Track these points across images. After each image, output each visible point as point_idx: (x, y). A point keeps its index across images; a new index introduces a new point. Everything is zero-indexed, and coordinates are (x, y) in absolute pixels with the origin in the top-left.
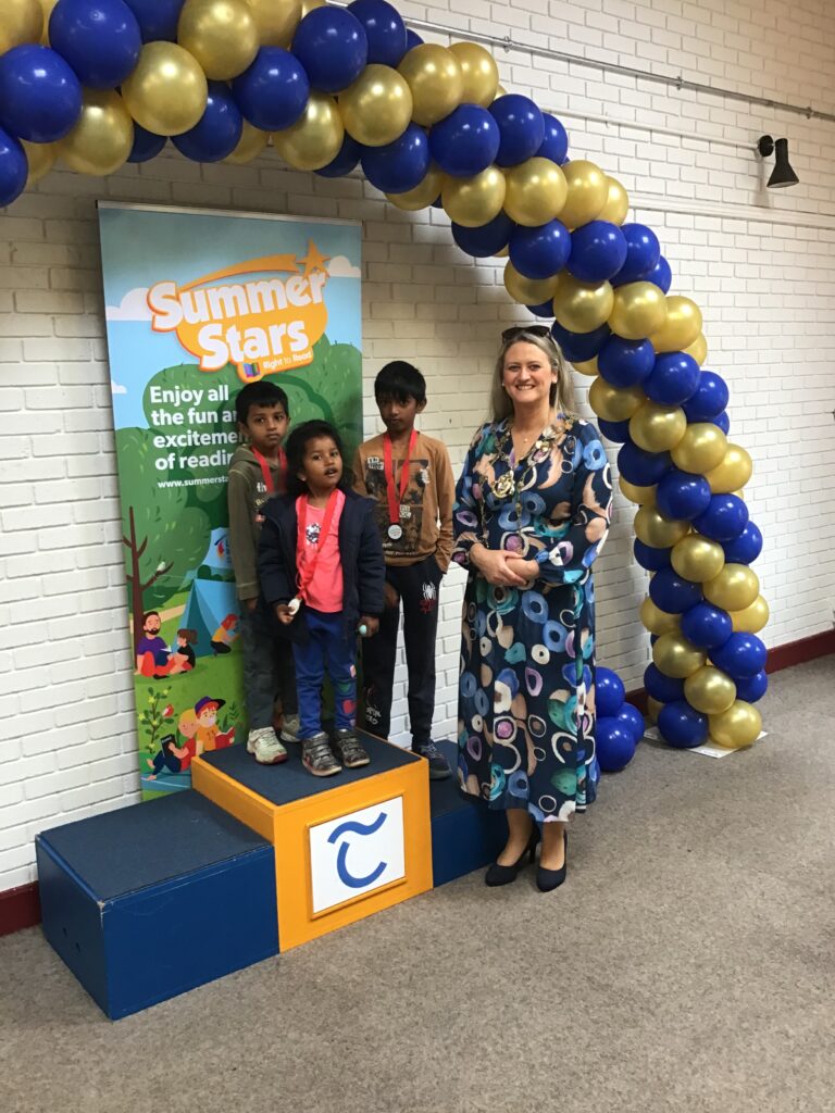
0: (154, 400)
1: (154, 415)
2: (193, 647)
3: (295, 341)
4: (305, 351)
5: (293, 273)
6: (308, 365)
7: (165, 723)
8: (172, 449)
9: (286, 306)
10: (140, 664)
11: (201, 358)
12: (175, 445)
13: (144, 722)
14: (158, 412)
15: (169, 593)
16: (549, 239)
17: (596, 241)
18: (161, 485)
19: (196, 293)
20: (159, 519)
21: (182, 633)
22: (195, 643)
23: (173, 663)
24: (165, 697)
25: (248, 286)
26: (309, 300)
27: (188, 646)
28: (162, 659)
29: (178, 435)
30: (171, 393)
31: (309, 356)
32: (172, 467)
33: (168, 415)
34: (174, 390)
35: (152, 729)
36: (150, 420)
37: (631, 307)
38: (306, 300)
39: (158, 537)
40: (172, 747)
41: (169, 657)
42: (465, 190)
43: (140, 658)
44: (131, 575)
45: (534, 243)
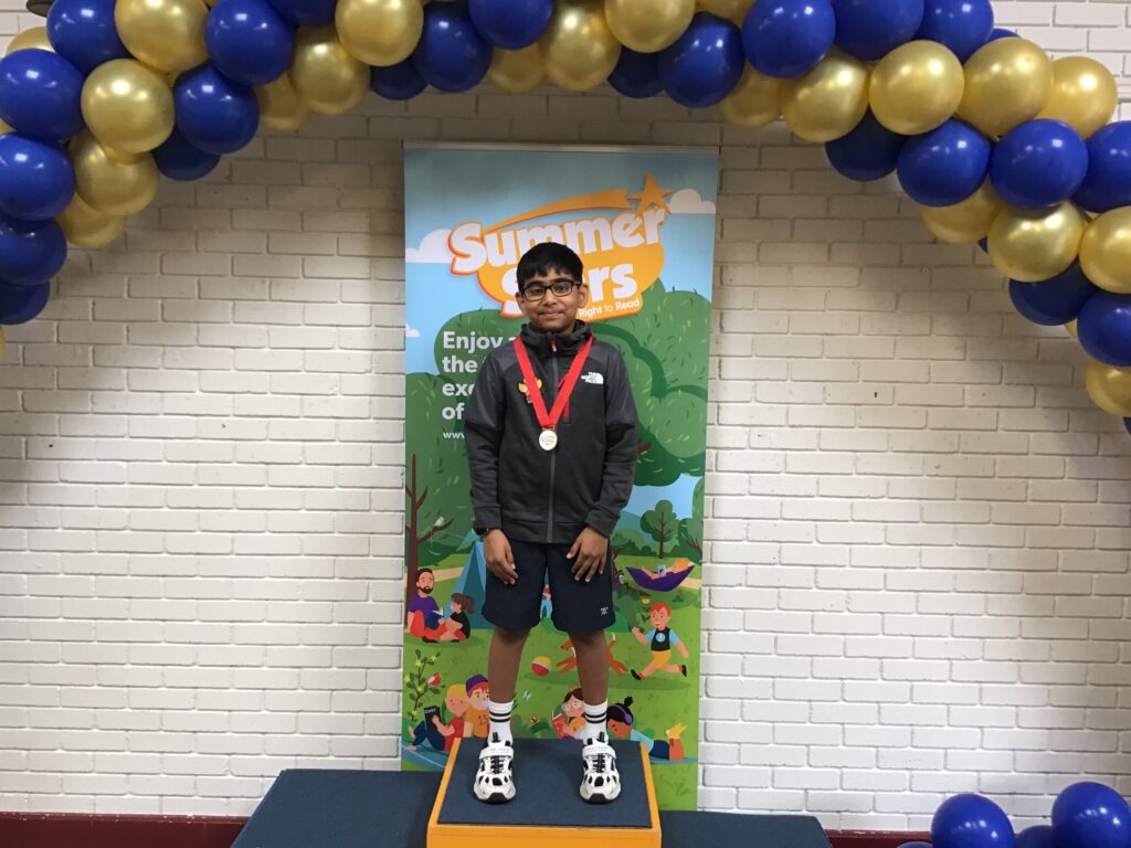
0: (446, 346)
1: (446, 361)
2: (468, 615)
3: (621, 286)
4: (632, 298)
5: (621, 210)
6: (635, 314)
7: (429, 692)
8: (461, 398)
9: (612, 247)
10: (410, 623)
11: (503, 303)
12: (465, 394)
13: (410, 685)
14: (450, 359)
15: (447, 551)
16: (948, 150)
17: (1029, 148)
18: (447, 435)
19: (503, 234)
20: (441, 472)
21: (456, 598)
22: (472, 612)
23: (444, 629)
24: (432, 663)
25: (566, 225)
26: (642, 241)
27: (462, 613)
28: (432, 621)
29: (470, 384)
30: (465, 339)
31: (637, 304)
32: (459, 417)
33: (460, 362)
34: (469, 337)
35: (416, 696)
36: (440, 366)
37: (1110, 243)
38: (637, 240)
39: (439, 490)
40: (435, 720)
41: (441, 621)
42: (804, 93)
43: (411, 616)
44: (409, 526)
45: (925, 156)
